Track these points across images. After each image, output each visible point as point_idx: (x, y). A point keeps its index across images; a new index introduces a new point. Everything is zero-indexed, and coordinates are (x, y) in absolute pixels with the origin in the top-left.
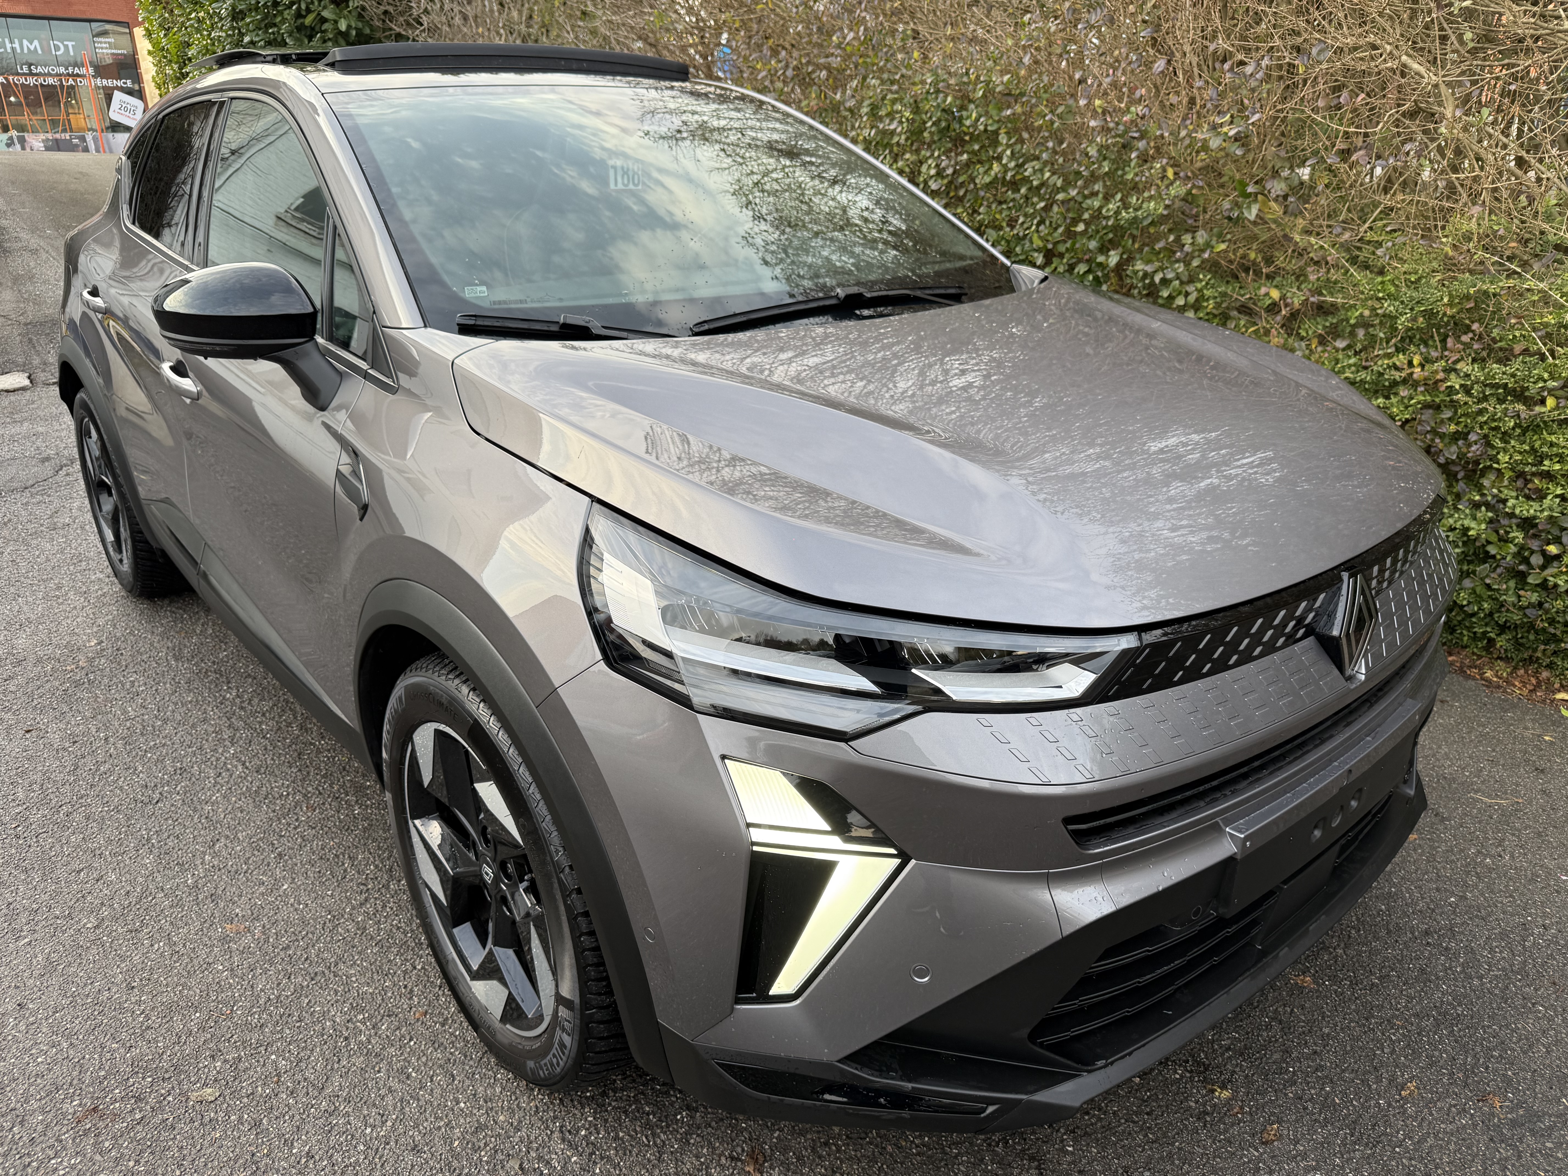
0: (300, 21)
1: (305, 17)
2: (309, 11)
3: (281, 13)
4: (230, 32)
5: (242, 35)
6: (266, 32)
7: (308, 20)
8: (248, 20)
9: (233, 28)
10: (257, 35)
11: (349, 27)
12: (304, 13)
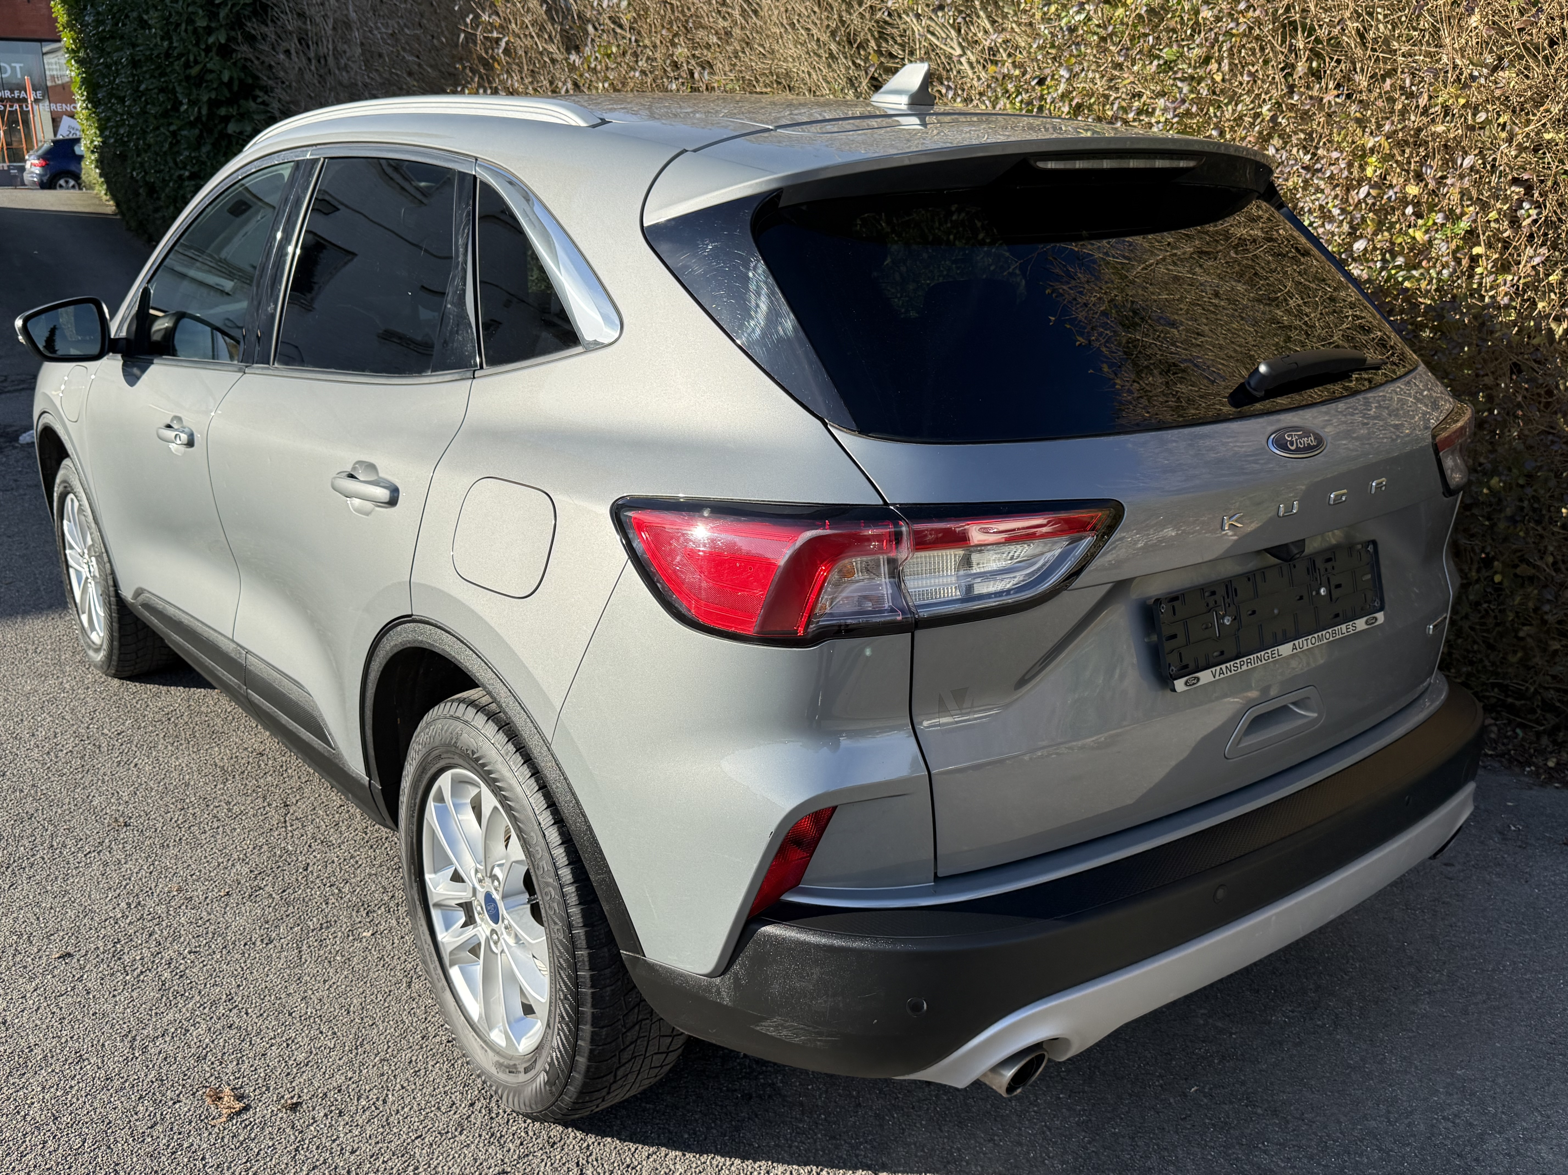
0: (188, 72)
1: (191, 67)
2: (196, 62)
3: (171, 63)
4: (131, 79)
5: (140, 82)
6: (159, 81)
7: (194, 71)
8: (145, 69)
9: (133, 75)
10: (152, 83)
11: (231, 79)
12: (192, 64)
